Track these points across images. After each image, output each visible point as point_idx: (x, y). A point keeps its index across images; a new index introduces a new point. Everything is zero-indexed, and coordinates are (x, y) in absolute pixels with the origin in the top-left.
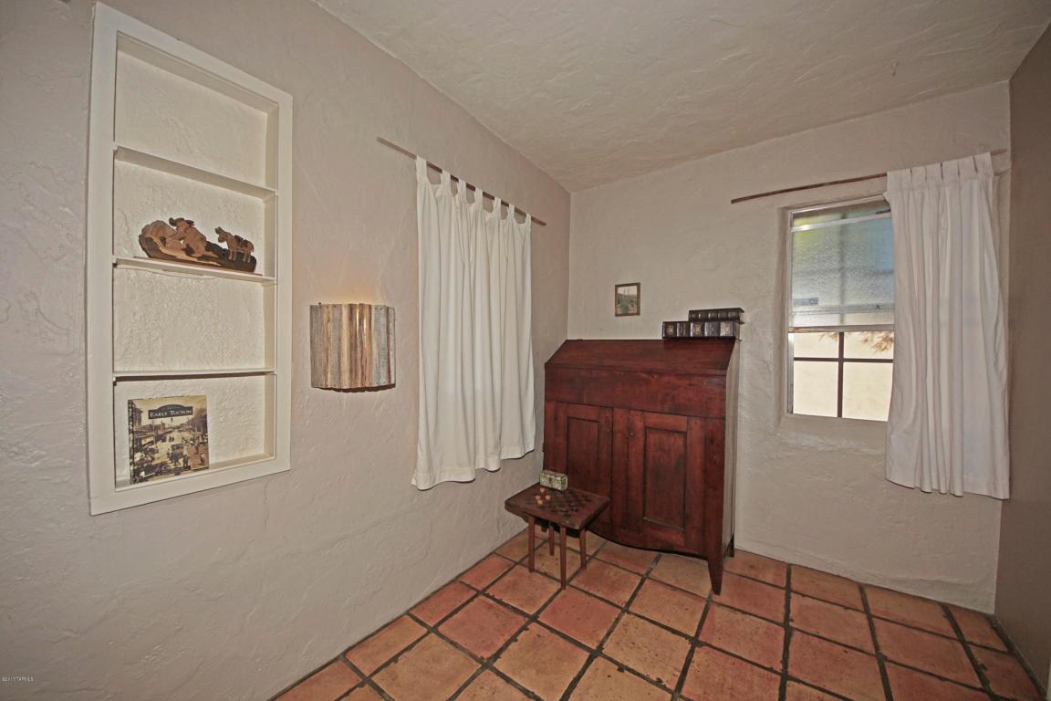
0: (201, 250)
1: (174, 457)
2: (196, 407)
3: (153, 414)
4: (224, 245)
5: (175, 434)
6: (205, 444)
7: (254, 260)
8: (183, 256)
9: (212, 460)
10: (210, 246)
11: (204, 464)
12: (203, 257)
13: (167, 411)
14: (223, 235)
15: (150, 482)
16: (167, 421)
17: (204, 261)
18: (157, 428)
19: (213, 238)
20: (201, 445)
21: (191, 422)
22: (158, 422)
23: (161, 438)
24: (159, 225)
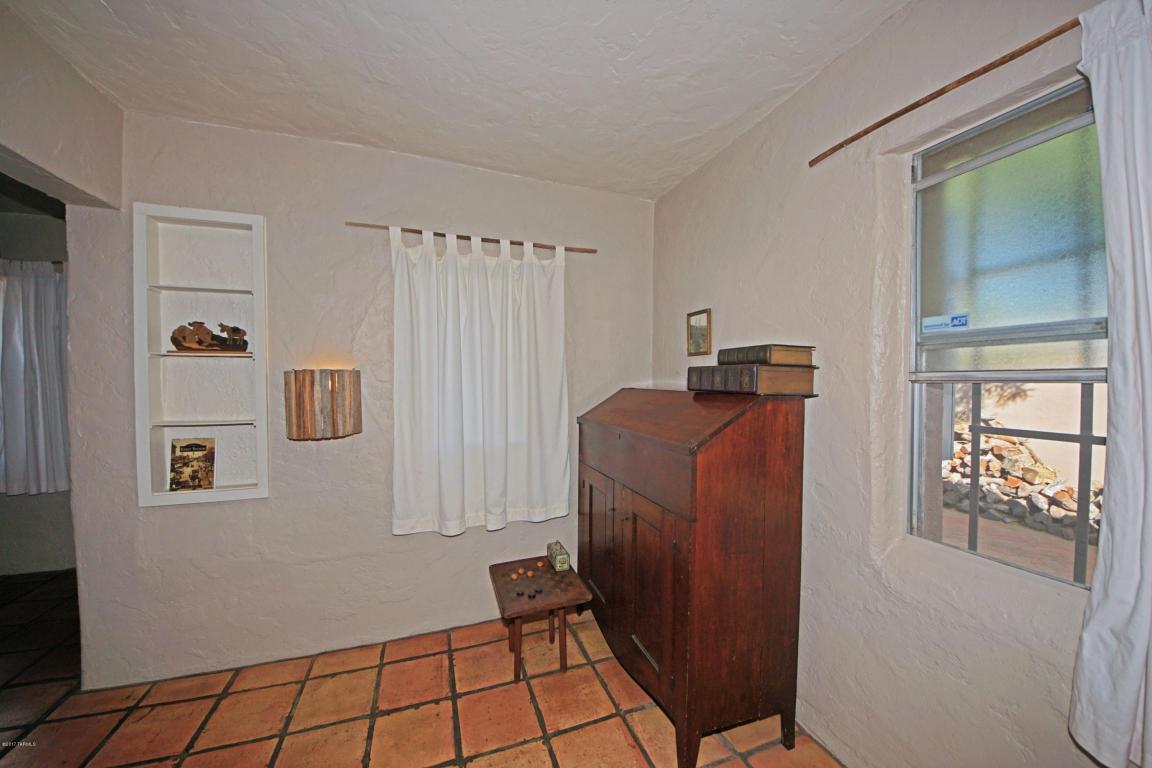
0: (208, 340)
1: (193, 477)
2: (208, 446)
3: (183, 449)
4: (225, 335)
5: (195, 463)
6: (212, 471)
7: (246, 343)
8: (196, 346)
9: (215, 483)
10: (215, 337)
11: (210, 485)
12: (211, 345)
13: (191, 447)
14: (223, 328)
15: (178, 492)
16: (190, 454)
17: (210, 348)
18: (184, 458)
19: (217, 331)
20: (209, 471)
21: (205, 456)
22: (185, 454)
23: (186, 465)
24: (182, 329)
